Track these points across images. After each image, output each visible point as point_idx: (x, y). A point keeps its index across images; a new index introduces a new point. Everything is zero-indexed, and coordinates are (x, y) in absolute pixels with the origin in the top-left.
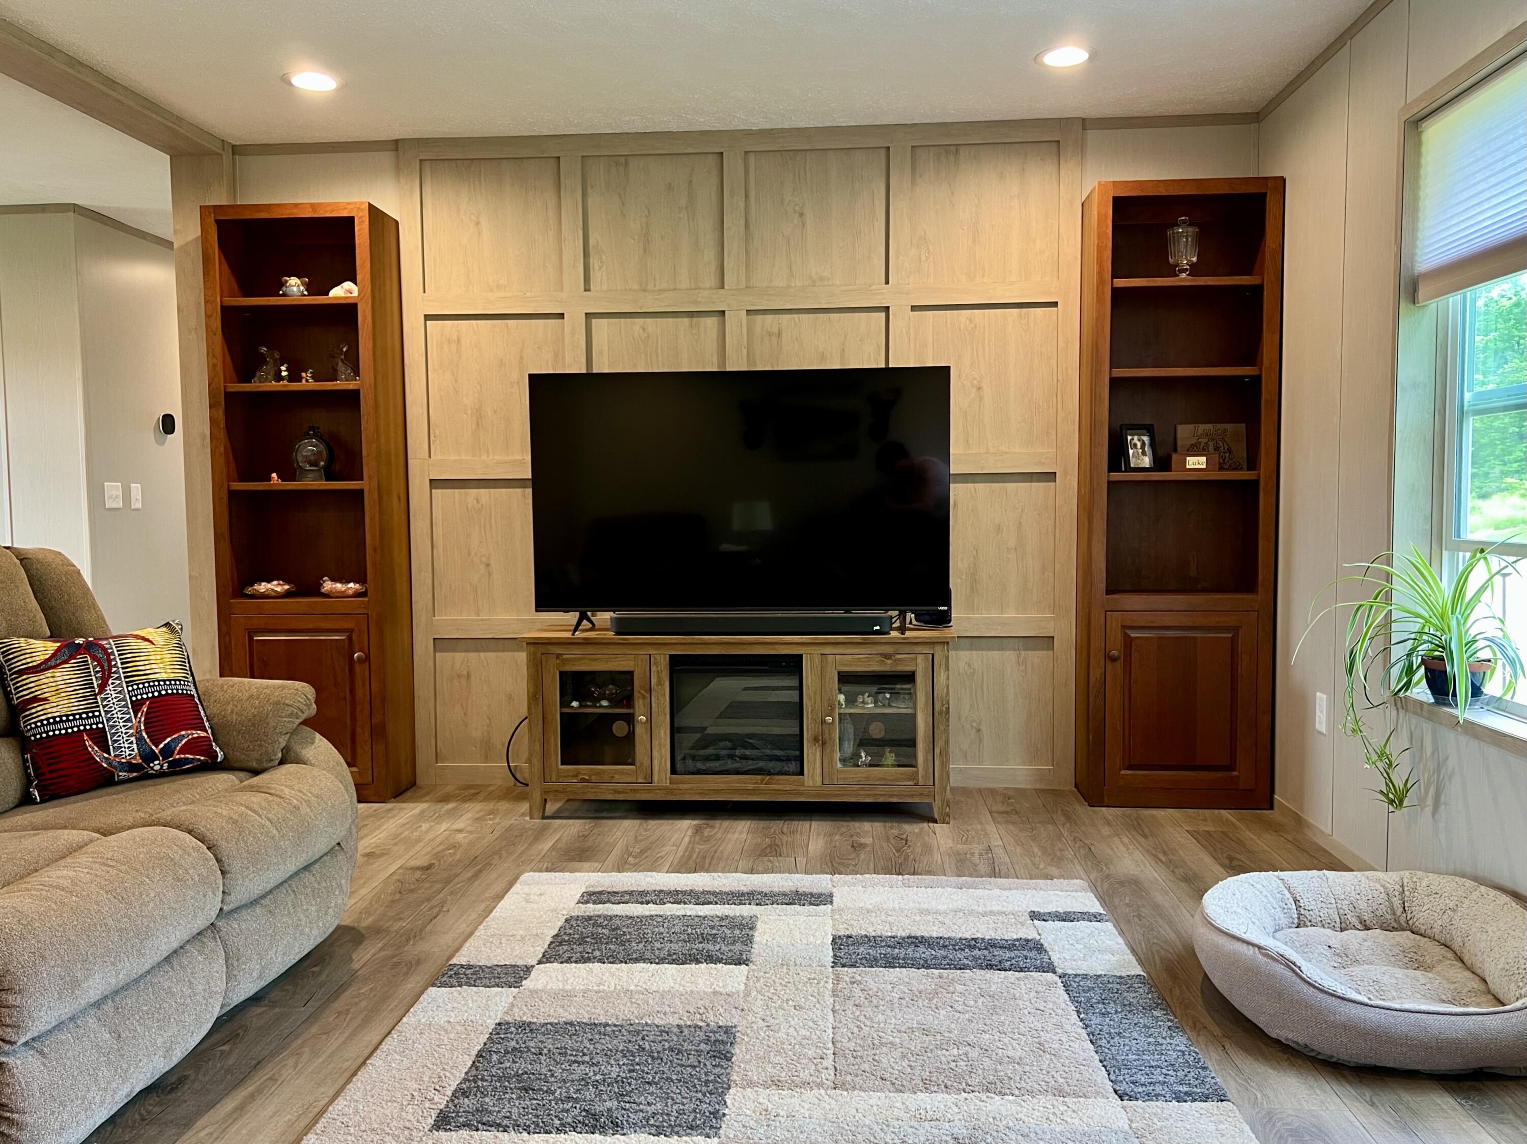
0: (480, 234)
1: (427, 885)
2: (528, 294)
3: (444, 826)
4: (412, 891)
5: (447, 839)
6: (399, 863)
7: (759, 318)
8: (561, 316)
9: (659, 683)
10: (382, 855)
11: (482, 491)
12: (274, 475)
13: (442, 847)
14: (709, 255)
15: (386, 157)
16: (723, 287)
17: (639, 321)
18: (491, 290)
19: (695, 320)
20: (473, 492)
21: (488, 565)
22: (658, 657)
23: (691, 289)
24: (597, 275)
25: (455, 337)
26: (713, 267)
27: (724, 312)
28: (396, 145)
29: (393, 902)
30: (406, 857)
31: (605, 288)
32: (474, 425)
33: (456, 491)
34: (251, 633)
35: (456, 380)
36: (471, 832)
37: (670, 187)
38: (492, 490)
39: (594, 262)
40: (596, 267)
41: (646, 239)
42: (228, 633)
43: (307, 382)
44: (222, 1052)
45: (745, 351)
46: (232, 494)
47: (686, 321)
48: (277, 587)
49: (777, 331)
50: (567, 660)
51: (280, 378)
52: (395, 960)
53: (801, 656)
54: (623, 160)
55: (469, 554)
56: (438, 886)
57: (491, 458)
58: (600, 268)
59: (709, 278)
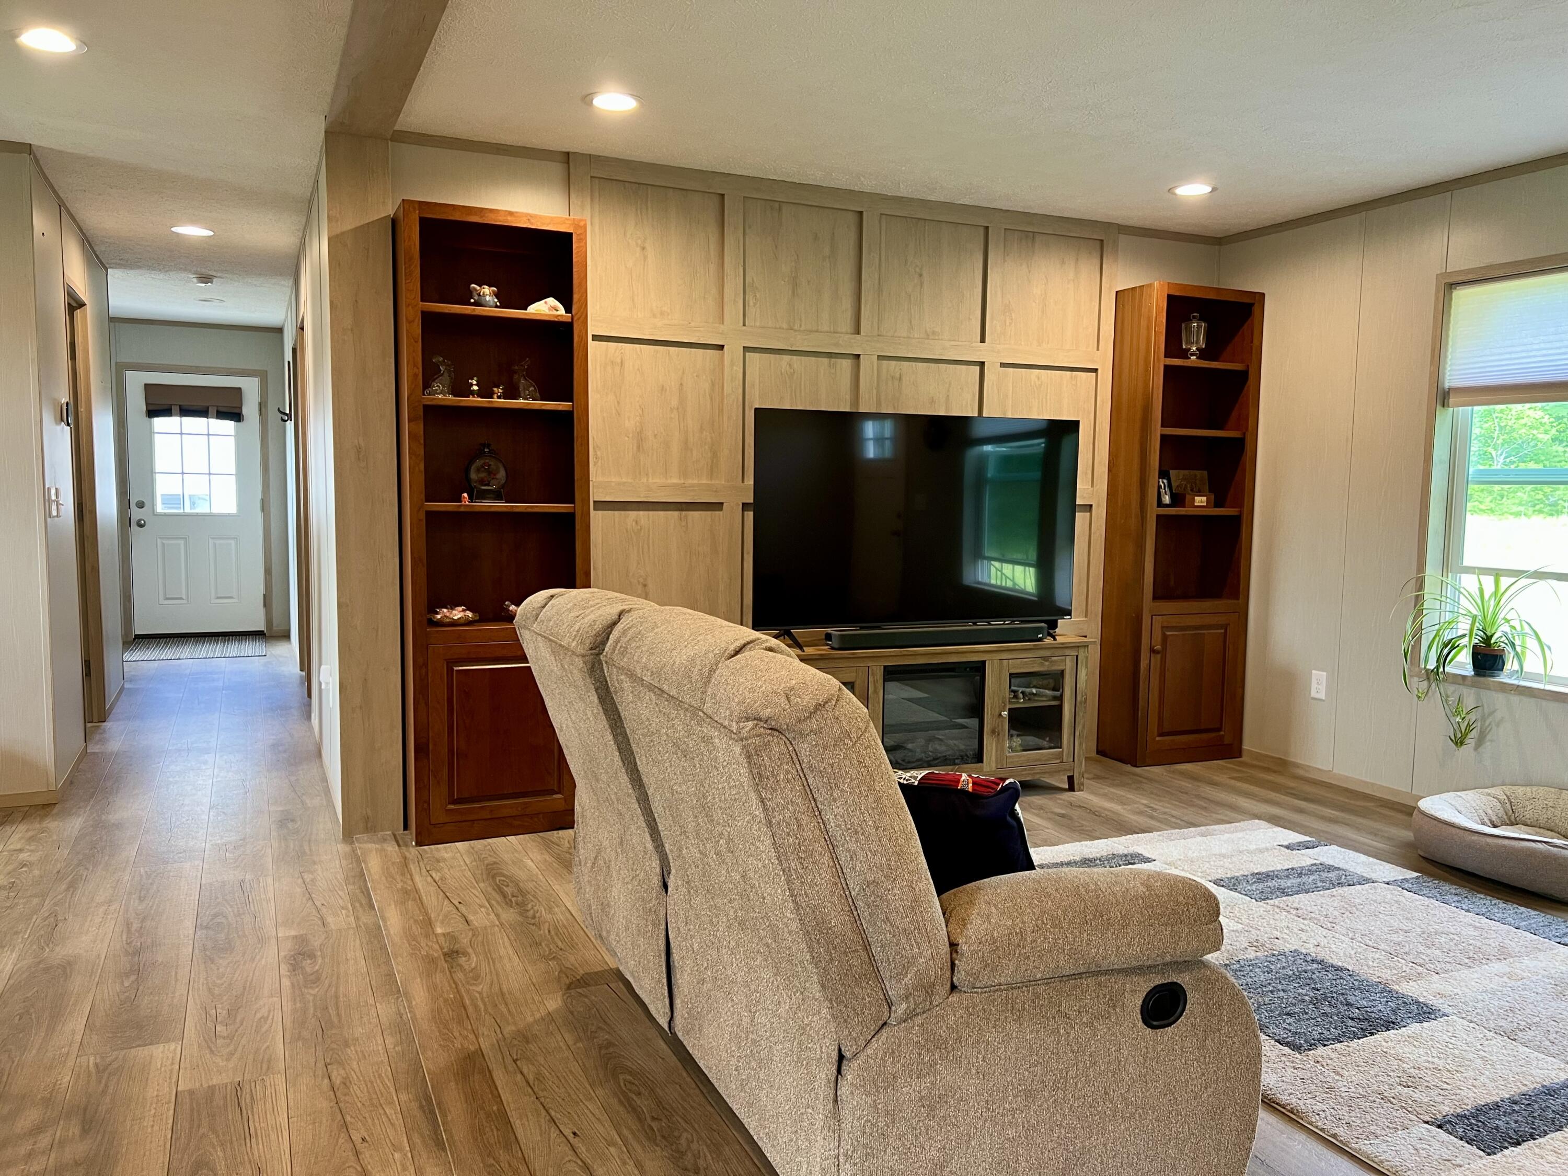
0: (645, 258)
2: (693, 324)
7: (885, 362)
8: (721, 347)
11: (641, 513)
12: (465, 495)
14: (847, 304)
15: (556, 168)
16: (858, 333)
17: (786, 358)
19: (833, 360)
20: (633, 514)
21: (645, 586)
22: (875, 668)
23: (830, 332)
24: (751, 311)
25: (615, 360)
26: (849, 315)
27: (859, 355)
28: (567, 158)
31: (758, 324)
32: (635, 448)
33: (616, 513)
34: (451, 663)
35: (618, 403)
39: (750, 300)
40: (751, 304)
41: (795, 284)
42: (426, 665)
43: (498, 401)
45: (875, 391)
48: (458, 614)
49: (900, 376)
53: (984, 663)
54: (777, 205)
57: (650, 480)
58: (755, 304)
59: (846, 324)
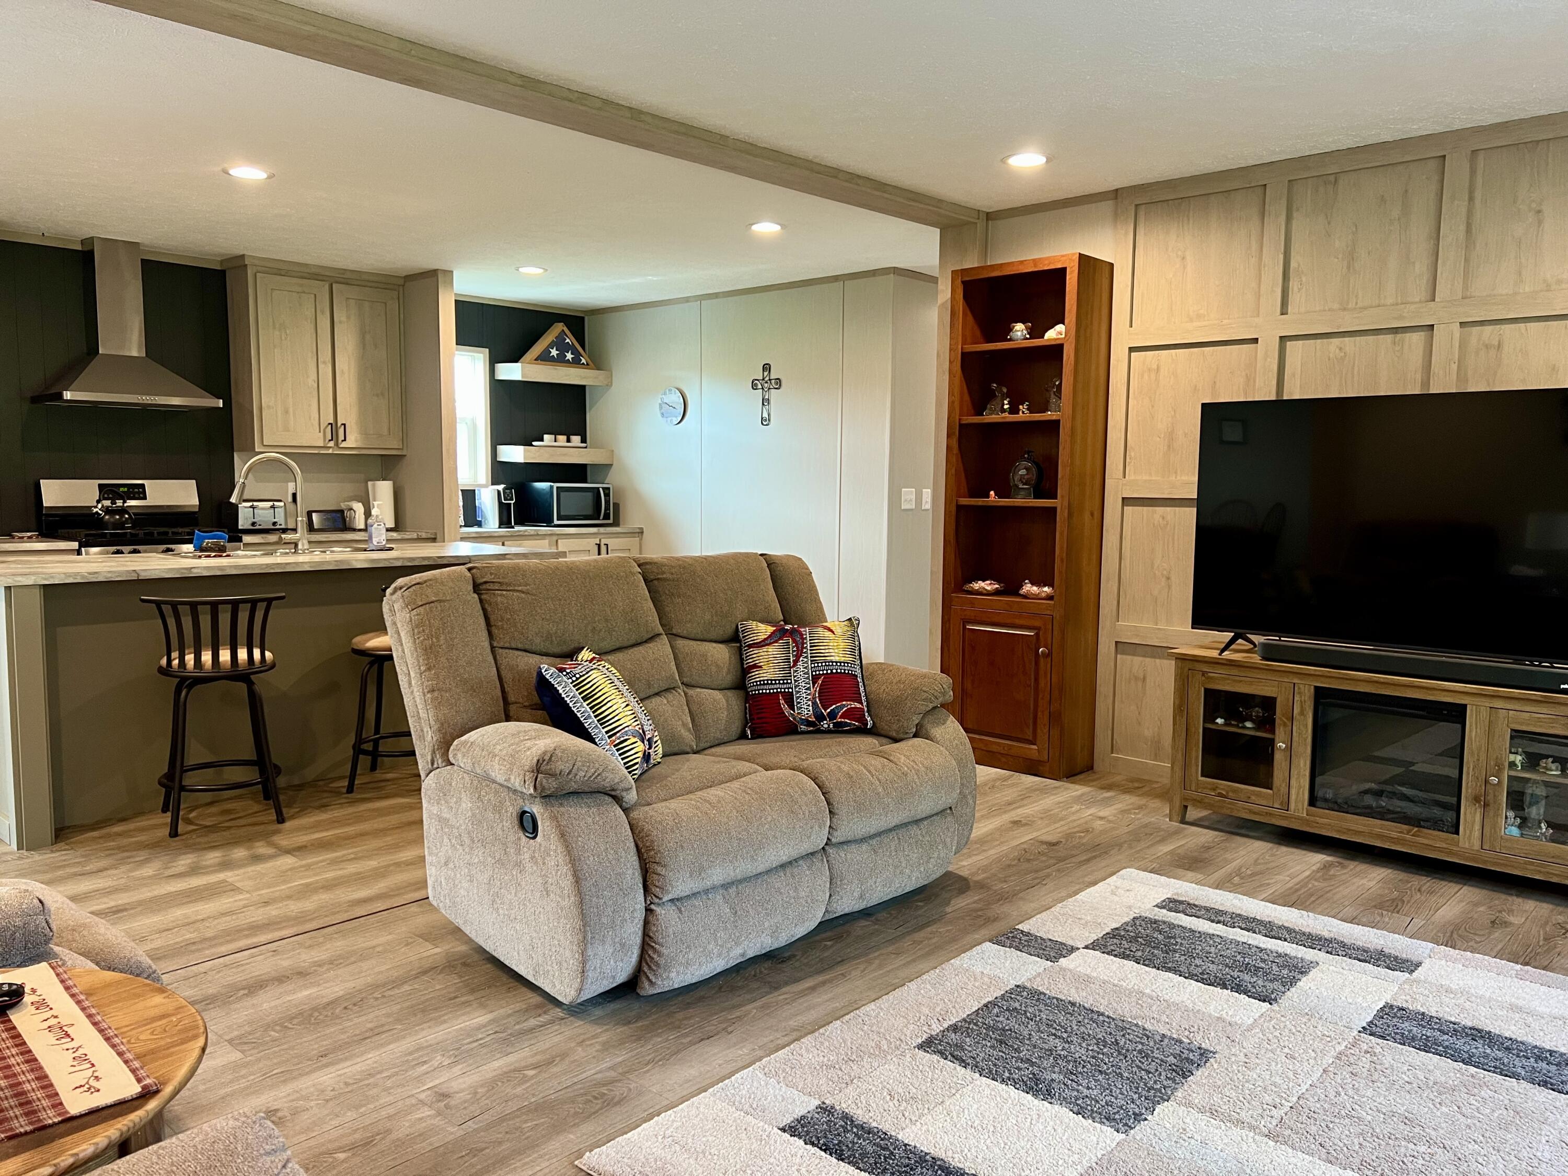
0: (1185, 267)
1: (1044, 859)
2: (1225, 322)
3: (1092, 811)
4: (1028, 860)
5: (1086, 823)
6: (1035, 835)
7: (1476, 330)
8: (1255, 341)
9: (1302, 713)
10: (1026, 824)
11: (1168, 509)
12: (992, 493)
13: (1075, 830)
14: (1421, 267)
15: (1108, 206)
16: (1434, 300)
17: (1336, 341)
18: (1191, 320)
19: (1399, 336)
20: (1160, 510)
21: (1168, 578)
22: (1301, 686)
23: (1397, 304)
24: (1295, 298)
25: (1155, 367)
26: (1424, 282)
27: (1433, 325)
28: (1116, 194)
29: (1009, 866)
30: (1044, 831)
31: (1303, 310)
32: (1166, 448)
33: (1145, 508)
34: (966, 621)
35: (1153, 406)
36: (1110, 822)
37: (1383, 199)
38: (1177, 509)
39: (1294, 285)
40: (1296, 289)
41: (1351, 257)
42: (949, 620)
43: (1024, 414)
44: (826, 945)
45: (1454, 367)
46: (959, 508)
47: (1389, 338)
48: (987, 585)
49: (1497, 343)
50: (1212, 678)
51: (1003, 411)
52: (979, 913)
53: (1465, 706)
54: (1332, 178)
55: (1152, 568)
56: (1052, 861)
57: (1179, 478)
58: (1300, 290)
59: (1418, 291)
